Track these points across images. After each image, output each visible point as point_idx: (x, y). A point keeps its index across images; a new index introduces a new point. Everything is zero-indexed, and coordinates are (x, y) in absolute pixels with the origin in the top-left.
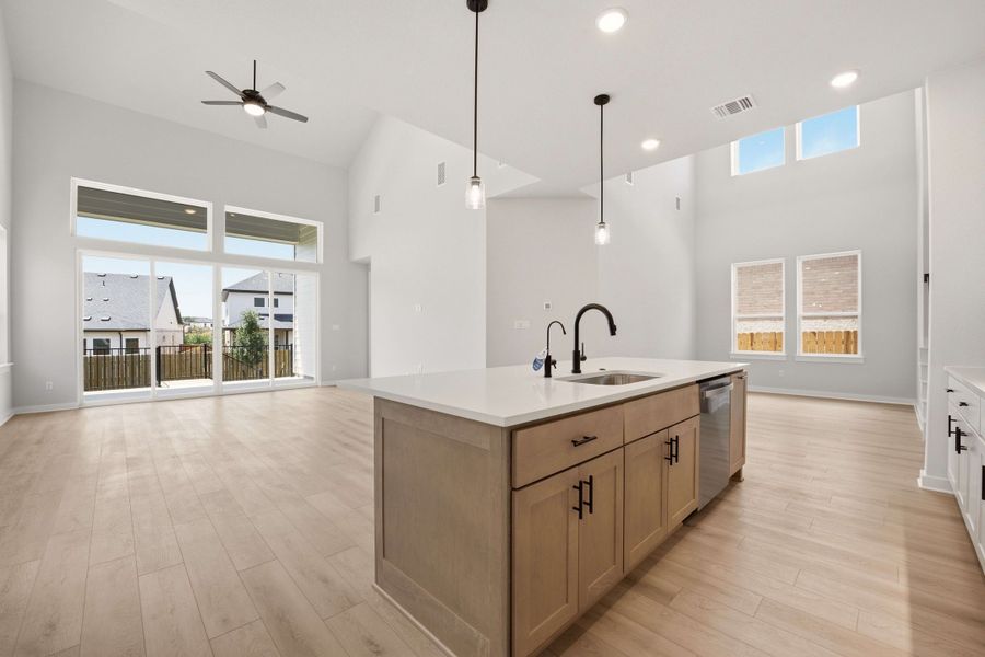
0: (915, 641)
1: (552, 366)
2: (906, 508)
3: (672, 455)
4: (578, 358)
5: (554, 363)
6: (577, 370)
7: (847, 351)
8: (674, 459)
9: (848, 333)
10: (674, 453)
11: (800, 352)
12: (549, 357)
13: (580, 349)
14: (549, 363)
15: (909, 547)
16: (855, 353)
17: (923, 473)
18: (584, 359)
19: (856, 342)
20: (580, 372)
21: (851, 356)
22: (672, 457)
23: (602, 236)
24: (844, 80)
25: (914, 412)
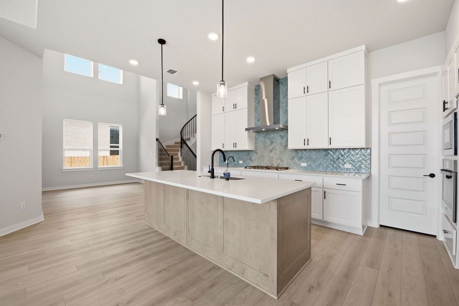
9: (104, 156)
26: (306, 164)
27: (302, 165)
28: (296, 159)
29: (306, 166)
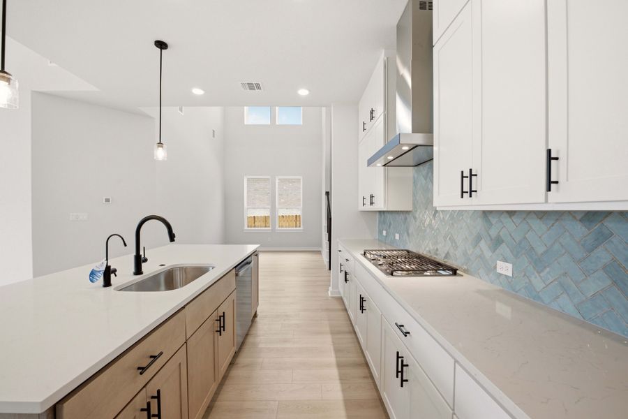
0: (344, 391)
1: (112, 275)
2: (327, 310)
3: (220, 327)
4: (139, 261)
5: (115, 271)
6: (138, 271)
7: (296, 227)
8: (222, 329)
9: (296, 216)
10: (222, 325)
11: (277, 228)
12: (108, 268)
13: (142, 253)
14: (108, 272)
15: (333, 333)
16: (300, 227)
17: (330, 288)
18: (146, 260)
19: (300, 221)
20: (142, 273)
21: (298, 228)
22: (221, 329)
23: (160, 154)
24: (303, 92)
25: (321, 254)
26: (510, 266)
27: (499, 270)
28: (483, 244)
29: (510, 274)
